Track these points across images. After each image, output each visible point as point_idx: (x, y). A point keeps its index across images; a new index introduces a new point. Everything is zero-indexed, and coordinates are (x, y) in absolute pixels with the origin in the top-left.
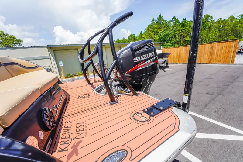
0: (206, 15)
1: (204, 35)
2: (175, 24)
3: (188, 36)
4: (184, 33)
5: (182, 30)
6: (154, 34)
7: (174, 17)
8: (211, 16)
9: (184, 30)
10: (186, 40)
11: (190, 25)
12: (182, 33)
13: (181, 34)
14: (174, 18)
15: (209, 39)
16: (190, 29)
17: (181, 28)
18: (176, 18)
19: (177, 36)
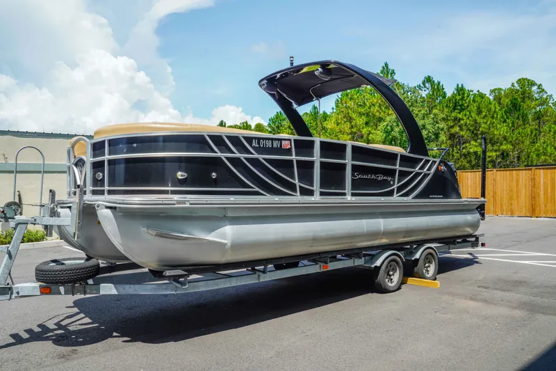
0: (524, 79)
1: (523, 142)
2: (432, 97)
3: (476, 141)
4: (461, 129)
5: (457, 120)
6: (367, 124)
7: (429, 77)
8: (538, 83)
9: (462, 122)
10: (471, 150)
11: (479, 108)
12: (457, 129)
13: (453, 131)
14: (428, 79)
15: (538, 155)
16: (479, 120)
17: (453, 114)
18: (436, 82)
19: (443, 137)
